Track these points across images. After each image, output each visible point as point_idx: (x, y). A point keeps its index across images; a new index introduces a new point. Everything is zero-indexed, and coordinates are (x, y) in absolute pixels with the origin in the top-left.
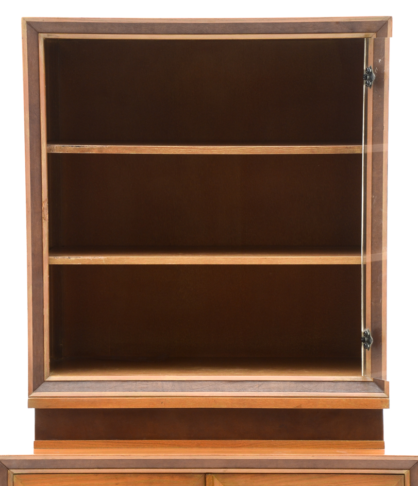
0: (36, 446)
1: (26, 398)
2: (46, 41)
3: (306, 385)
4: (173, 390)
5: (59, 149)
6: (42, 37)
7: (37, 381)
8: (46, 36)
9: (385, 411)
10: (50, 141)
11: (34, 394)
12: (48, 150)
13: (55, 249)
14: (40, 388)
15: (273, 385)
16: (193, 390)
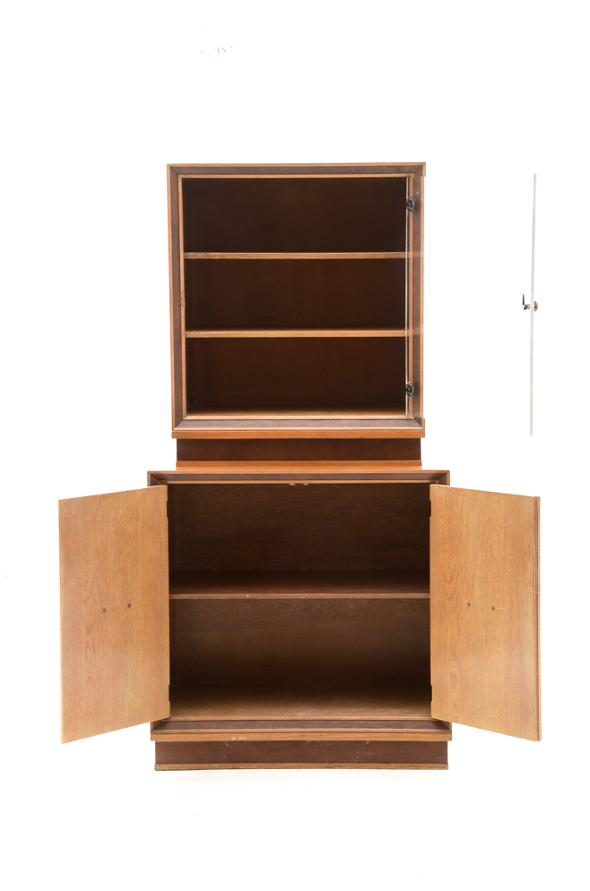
0: (177, 465)
1: (171, 432)
2: (184, 180)
3: (367, 422)
4: (273, 426)
5: (193, 255)
6: (181, 177)
7: (178, 419)
8: (183, 176)
9: (422, 440)
10: (186, 250)
11: (176, 429)
12: (185, 256)
13: (189, 327)
14: (180, 424)
15: (344, 422)
16: (287, 426)
